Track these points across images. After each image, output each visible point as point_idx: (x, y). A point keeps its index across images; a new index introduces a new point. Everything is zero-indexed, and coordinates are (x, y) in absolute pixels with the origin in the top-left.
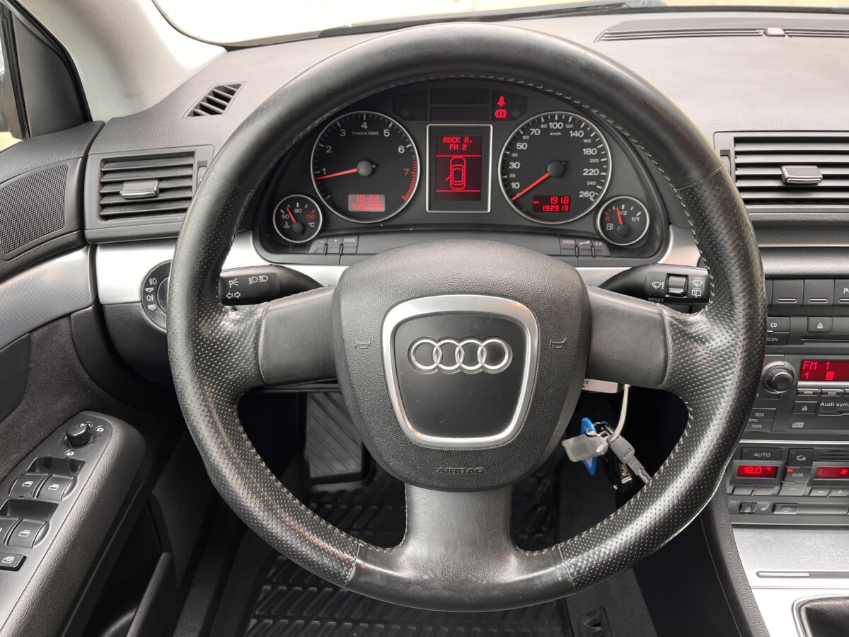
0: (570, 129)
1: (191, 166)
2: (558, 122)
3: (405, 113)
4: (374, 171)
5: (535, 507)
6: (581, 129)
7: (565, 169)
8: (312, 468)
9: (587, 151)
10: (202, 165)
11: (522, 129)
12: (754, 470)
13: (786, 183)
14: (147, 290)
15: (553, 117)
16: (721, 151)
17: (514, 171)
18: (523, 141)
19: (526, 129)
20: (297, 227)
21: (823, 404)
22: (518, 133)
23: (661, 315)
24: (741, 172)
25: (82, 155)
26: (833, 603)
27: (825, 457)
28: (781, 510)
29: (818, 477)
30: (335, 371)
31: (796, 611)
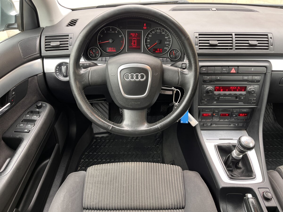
0: (162, 32)
1: (68, 38)
3: (121, 27)
4: (113, 41)
5: (157, 139)
6: (164, 32)
7: (161, 42)
8: (94, 130)
9: (166, 38)
10: (71, 38)
11: (150, 32)
12: (206, 115)
13: (210, 44)
14: (57, 69)
15: (158, 29)
16: (196, 37)
17: (148, 42)
18: (150, 35)
19: (151, 32)
20: (94, 55)
21: (220, 97)
22: (149, 33)
23: (178, 70)
24: (200, 42)
25: (40, 35)
26: (224, 144)
27: (222, 111)
28: (213, 125)
29: (221, 116)
30: (107, 83)
31: (215, 146)
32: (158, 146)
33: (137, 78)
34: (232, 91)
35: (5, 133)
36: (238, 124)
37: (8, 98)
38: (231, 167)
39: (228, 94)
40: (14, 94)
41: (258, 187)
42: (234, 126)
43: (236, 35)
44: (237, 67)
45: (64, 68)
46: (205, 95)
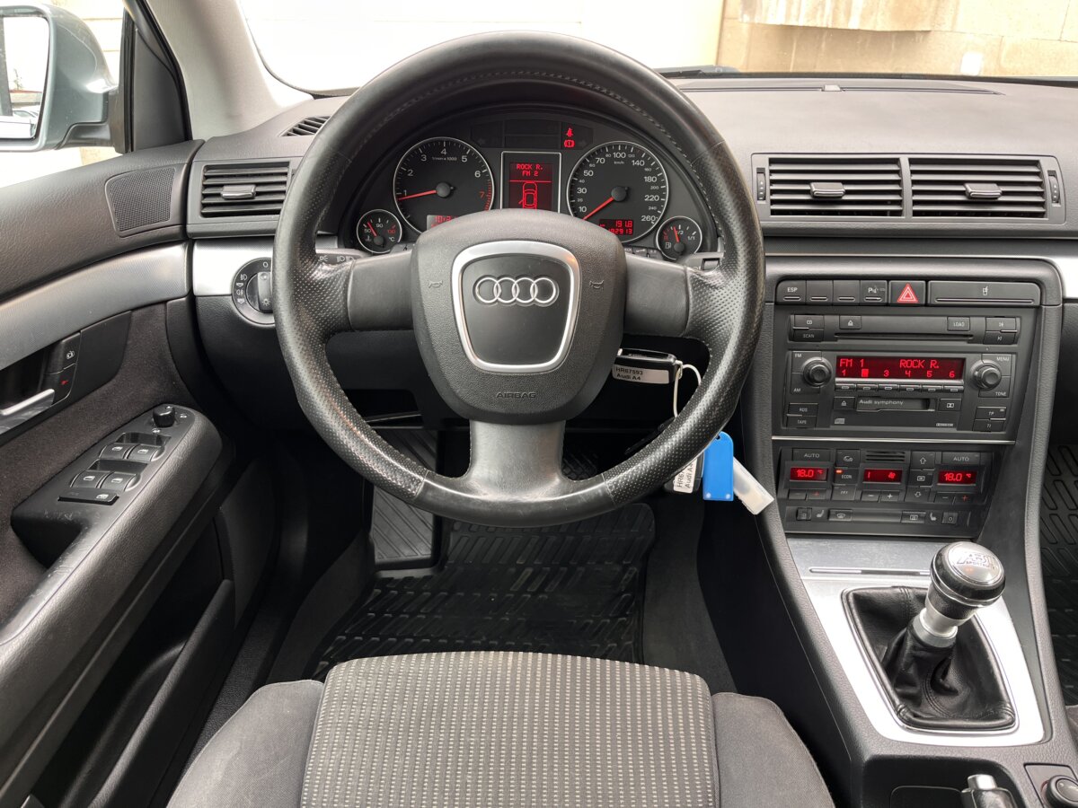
0: (632, 159)
1: (286, 174)
2: (621, 152)
3: (481, 141)
4: (452, 192)
5: (621, 594)
6: (643, 158)
7: (627, 196)
8: (377, 551)
9: (648, 179)
11: (588, 157)
12: (807, 473)
13: (814, 197)
14: (237, 284)
15: (616, 146)
16: (758, 169)
17: (581, 196)
18: (589, 169)
19: (592, 157)
20: (378, 241)
21: (861, 401)
22: (584, 161)
24: (775, 187)
25: (187, 162)
26: (881, 591)
27: (871, 458)
28: (835, 516)
29: (866, 479)
30: (411, 316)
31: (845, 597)
32: (625, 619)
33: (525, 294)
34: (907, 377)
35: (24, 501)
36: (940, 517)
37: (46, 369)
38: (912, 684)
39: (890, 387)
40: (72, 360)
41: (1026, 761)
42: (922, 522)
43: (912, 162)
44: (924, 282)
45: (262, 281)
46: (799, 390)
